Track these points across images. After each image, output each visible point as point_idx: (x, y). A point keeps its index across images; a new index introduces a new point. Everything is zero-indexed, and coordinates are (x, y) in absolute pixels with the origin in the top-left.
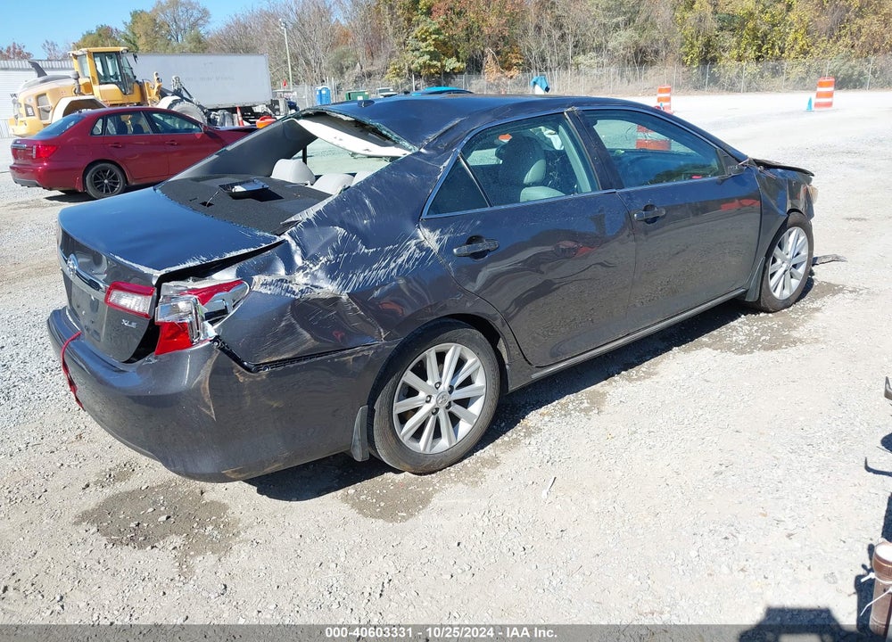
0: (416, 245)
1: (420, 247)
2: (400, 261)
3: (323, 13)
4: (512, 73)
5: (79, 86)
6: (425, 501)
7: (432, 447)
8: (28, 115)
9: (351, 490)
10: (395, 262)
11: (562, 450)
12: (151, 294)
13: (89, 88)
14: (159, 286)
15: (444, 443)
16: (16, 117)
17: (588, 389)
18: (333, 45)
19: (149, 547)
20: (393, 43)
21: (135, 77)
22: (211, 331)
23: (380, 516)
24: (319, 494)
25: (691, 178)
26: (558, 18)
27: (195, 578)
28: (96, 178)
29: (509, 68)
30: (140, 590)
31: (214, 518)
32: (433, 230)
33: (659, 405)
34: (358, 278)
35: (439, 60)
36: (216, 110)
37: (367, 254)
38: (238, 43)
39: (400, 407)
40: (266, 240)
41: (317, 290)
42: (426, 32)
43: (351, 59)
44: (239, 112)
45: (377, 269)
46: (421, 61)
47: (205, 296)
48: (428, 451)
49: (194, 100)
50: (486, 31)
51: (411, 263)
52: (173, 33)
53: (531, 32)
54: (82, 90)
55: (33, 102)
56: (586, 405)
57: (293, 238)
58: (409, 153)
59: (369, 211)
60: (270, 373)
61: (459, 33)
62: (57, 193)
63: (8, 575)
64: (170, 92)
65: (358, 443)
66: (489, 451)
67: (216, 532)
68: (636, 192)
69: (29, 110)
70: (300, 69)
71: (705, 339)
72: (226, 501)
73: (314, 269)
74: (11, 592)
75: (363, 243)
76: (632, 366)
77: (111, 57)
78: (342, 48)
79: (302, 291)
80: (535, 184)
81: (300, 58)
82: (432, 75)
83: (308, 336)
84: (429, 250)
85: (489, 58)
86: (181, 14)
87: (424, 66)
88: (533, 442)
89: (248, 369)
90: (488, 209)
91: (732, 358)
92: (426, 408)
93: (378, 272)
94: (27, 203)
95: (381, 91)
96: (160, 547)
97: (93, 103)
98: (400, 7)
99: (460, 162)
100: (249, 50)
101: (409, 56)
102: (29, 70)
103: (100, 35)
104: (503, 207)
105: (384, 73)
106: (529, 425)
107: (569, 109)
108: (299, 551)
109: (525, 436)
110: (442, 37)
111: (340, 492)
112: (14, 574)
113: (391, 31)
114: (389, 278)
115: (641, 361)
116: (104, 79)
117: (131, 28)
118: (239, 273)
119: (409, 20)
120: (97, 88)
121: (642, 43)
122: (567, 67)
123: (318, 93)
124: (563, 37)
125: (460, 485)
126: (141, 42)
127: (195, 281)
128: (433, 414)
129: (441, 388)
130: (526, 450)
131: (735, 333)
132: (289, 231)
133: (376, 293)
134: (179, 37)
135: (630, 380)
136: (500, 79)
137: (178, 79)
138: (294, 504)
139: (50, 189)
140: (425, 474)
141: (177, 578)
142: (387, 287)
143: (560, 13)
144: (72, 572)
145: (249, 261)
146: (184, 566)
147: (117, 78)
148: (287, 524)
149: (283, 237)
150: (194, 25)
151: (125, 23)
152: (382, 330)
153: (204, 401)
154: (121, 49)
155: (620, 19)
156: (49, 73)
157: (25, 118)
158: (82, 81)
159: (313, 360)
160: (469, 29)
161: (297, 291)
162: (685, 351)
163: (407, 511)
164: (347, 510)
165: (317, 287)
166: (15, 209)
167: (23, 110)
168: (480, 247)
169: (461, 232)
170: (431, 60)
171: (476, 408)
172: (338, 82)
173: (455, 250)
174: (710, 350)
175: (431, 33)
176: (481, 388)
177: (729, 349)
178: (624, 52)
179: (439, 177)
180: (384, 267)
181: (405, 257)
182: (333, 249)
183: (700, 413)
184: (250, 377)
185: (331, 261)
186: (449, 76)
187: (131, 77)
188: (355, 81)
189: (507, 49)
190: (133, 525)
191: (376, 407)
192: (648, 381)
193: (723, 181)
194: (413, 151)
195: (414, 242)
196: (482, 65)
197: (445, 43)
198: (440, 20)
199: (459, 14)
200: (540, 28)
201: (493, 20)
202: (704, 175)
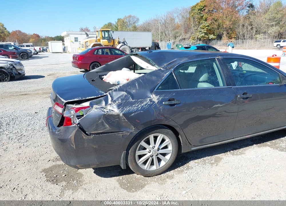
0: (149, 100)
1: (151, 100)
2: (142, 105)
3: (172, 20)
4: (232, 40)
5: (97, 40)
6: (142, 186)
7: (150, 168)
8: (82, 47)
9: (121, 177)
10: (141, 105)
11: (197, 177)
12: (63, 108)
13: (99, 40)
14: (65, 105)
15: (154, 168)
16: (79, 48)
17: (216, 155)
18: (174, 30)
19: (55, 184)
20: (193, 29)
21: (113, 38)
22: (78, 121)
23: (126, 189)
24: (111, 177)
25: (268, 84)
26: (251, 22)
27: (63, 197)
28: (93, 67)
29: (231, 39)
30: (47, 198)
31: (78, 178)
32: (157, 95)
33: (240, 166)
34: (127, 109)
35: (208, 35)
36: (134, 48)
37: (132, 101)
38: (146, 29)
39: (138, 153)
40: (102, 94)
41: (112, 112)
42: (204, 26)
43: (179, 34)
44: (140, 49)
45: (134, 107)
46: (202, 35)
47: (77, 110)
48: (148, 169)
49: (128, 45)
50: (225, 26)
51: (146, 106)
52: (128, 25)
53: (241, 27)
54: (98, 41)
55: (84, 44)
56: (213, 162)
57: (110, 94)
58: (157, 69)
59: (136, 87)
60: (94, 136)
61: (216, 27)
62: (83, 70)
63: (17, 184)
64: (121, 42)
65: (122, 163)
66: (172, 172)
67: (76, 183)
68: (241, 88)
69: (83, 46)
70: (163, 36)
71: (268, 143)
72: (84, 173)
73: (114, 105)
74: (15, 190)
75: (132, 98)
76: (236, 149)
77: (107, 32)
78: (177, 30)
79: (107, 112)
80: (204, 82)
81: (164, 33)
82: (205, 40)
83: (108, 126)
84: (154, 102)
85: (225, 35)
86: (131, 19)
87: (203, 37)
88: (188, 172)
89: (87, 135)
90: (180, 90)
91: (277, 153)
92: (149, 155)
93: (134, 108)
94: (74, 72)
95: (187, 44)
96: (59, 185)
97: (100, 45)
98: (197, 18)
99: (172, 73)
100: (149, 31)
101: (198, 34)
102: (84, 34)
103: (108, 25)
104: (185, 89)
105: (189, 39)
106: (189, 165)
107: (218, 57)
108: (97, 195)
109: (186, 169)
110: (209, 28)
111: (118, 177)
112: (18, 184)
113: (193, 25)
114: (137, 110)
115: (240, 148)
116: (104, 38)
117: (117, 23)
118: (90, 104)
119: (199, 22)
120: (101, 40)
121: (281, 31)
122: (252, 39)
123: (167, 44)
124: (252, 29)
125: (157, 183)
126: (119, 27)
127: (76, 105)
128: (151, 157)
129: (155, 149)
130: (185, 175)
131: (282, 143)
132: (109, 92)
133: (133, 115)
134: (130, 27)
135: (233, 154)
136: (227, 42)
137: (124, 39)
138: (103, 178)
139: (81, 69)
140: (147, 177)
141: (59, 196)
142: (136, 113)
143: (252, 21)
144: (33, 187)
145: (94, 100)
146: (62, 193)
147: (107, 38)
148: (97, 185)
149: (107, 94)
150: (134, 23)
151: (116, 22)
152: (133, 127)
153: (72, 143)
154: (109, 30)
155: (274, 23)
156: (90, 36)
157: (81, 48)
158: (98, 38)
159: (109, 134)
160: (219, 26)
161: (106, 111)
162: (259, 147)
163: (135, 189)
164: (117, 185)
165: (113, 111)
166: (71, 74)
167: (81, 46)
168: (173, 102)
169: (167, 97)
170: (205, 35)
171: (168, 157)
172: (174, 41)
173: (163, 103)
174: (269, 148)
175: (206, 27)
176: (171, 150)
177: (277, 149)
178: (274, 34)
179: (163, 78)
180: (137, 106)
181: (145, 103)
182: (121, 99)
183: (255, 172)
184: (87, 137)
185: (119, 103)
186: (210, 40)
187: (111, 38)
188: (180, 41)
189: (231, 32)
190: (55, 176)
191: (130, 152)
192: (240, 156)
193: (281, 86)
194: (158, 69)
195: (149, 99)
196: (222, 37)
197: (210, 30)
198: (209, 22)
199: (216, 21)
200: (244, 25)
201: (228, 23)
202: (273, 83)
